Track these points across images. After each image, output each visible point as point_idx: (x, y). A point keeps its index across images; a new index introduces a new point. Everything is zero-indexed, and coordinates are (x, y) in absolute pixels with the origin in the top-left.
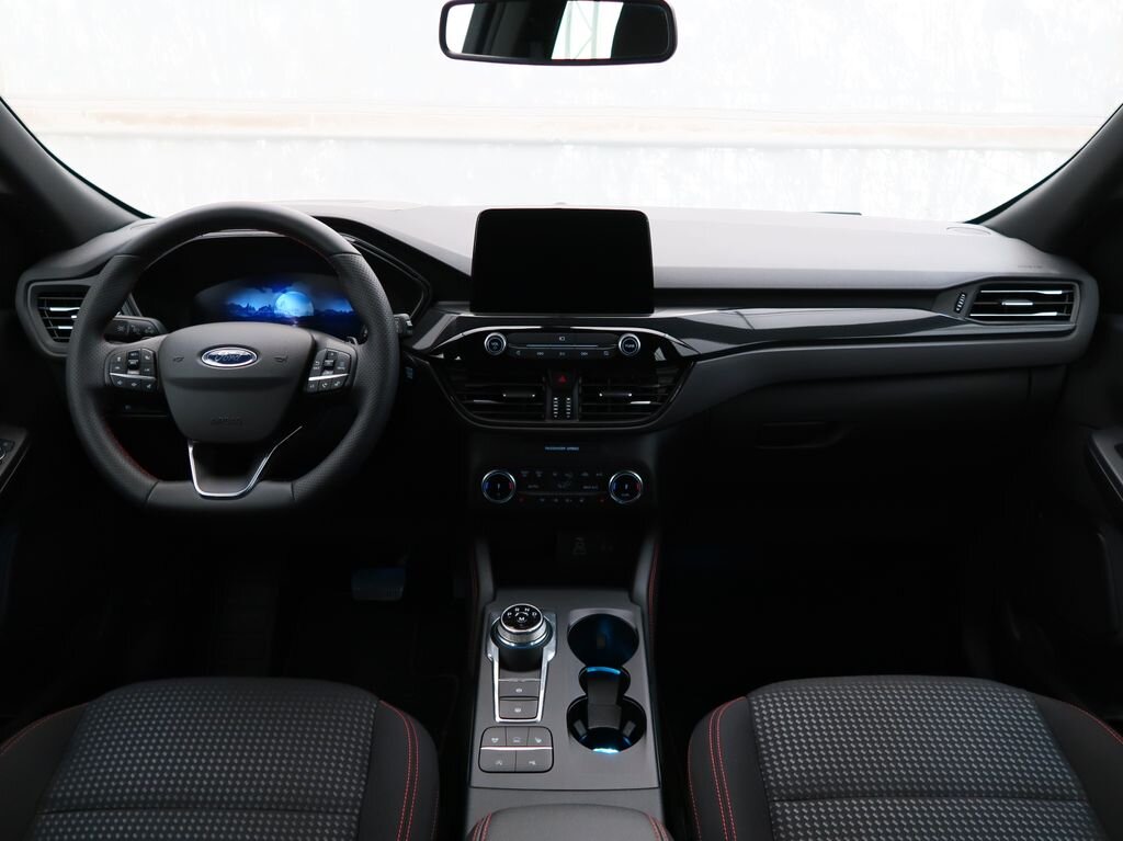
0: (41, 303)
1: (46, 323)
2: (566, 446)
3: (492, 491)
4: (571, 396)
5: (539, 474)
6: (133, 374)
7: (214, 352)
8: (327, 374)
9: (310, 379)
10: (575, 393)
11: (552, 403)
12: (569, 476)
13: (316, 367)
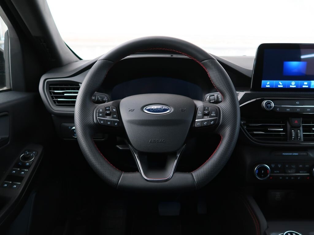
0: (50, 89)
1: (52, 97)
2: (292, 153)
3: (260, 174)
4: (300, 130)
5: (279, 166)
6: (108, 118)
7: (149, 108)
8: (206, 118)
9: (196, 120)
10: (301, 128)
11: (291, 133)
12: (294, 166)
13: (199, 114)
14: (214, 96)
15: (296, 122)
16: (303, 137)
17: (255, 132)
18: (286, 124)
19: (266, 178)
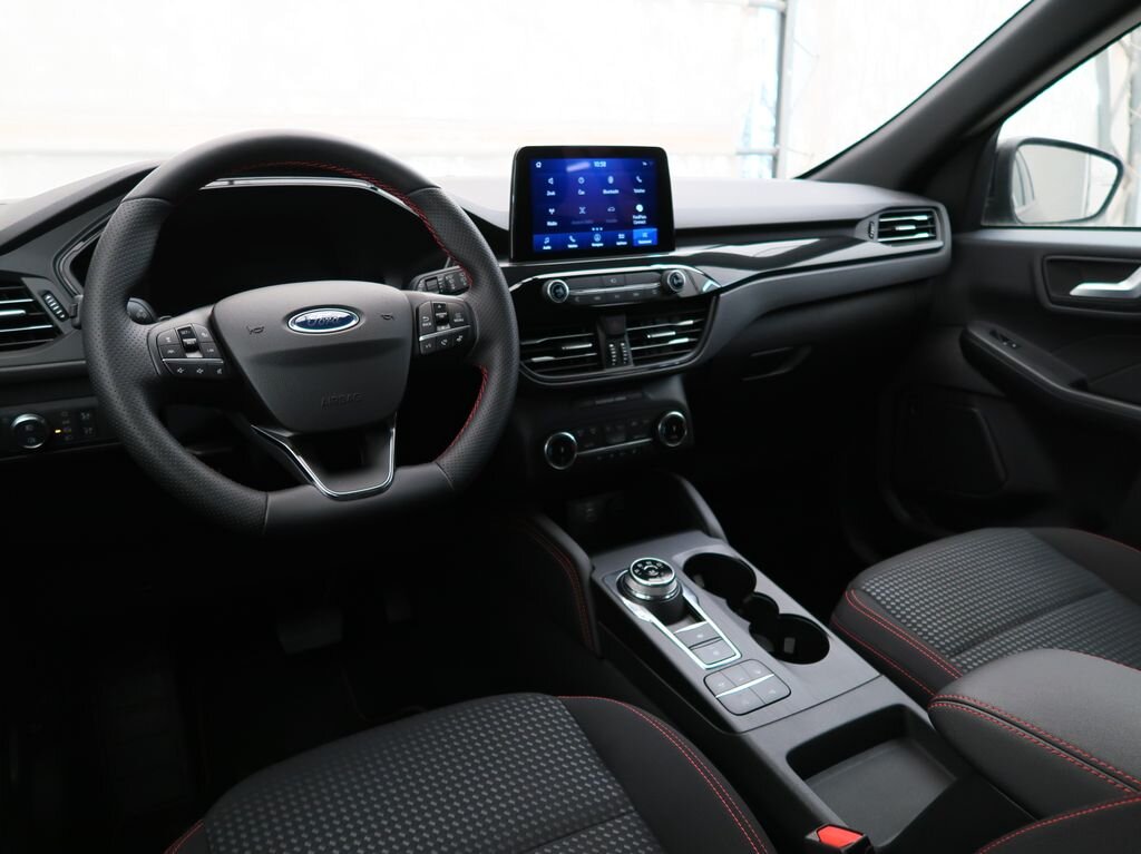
2: (614, 396)
3: (555, 457)
4: (624, 342)
5: (593, 431)
6: (194, 357)
7: (301, 318)
8: (444, 330)
9: (421, 338)
10: (626, 338)
11: (609, 350)
12: (620, 427)
13: (426, 323)
14: (435, 281)
15: (616, 324)
16: (633, 356)
17: (535, 359)
18: (595, 332)
19: (571, 463)
